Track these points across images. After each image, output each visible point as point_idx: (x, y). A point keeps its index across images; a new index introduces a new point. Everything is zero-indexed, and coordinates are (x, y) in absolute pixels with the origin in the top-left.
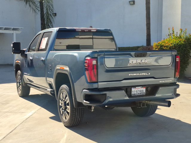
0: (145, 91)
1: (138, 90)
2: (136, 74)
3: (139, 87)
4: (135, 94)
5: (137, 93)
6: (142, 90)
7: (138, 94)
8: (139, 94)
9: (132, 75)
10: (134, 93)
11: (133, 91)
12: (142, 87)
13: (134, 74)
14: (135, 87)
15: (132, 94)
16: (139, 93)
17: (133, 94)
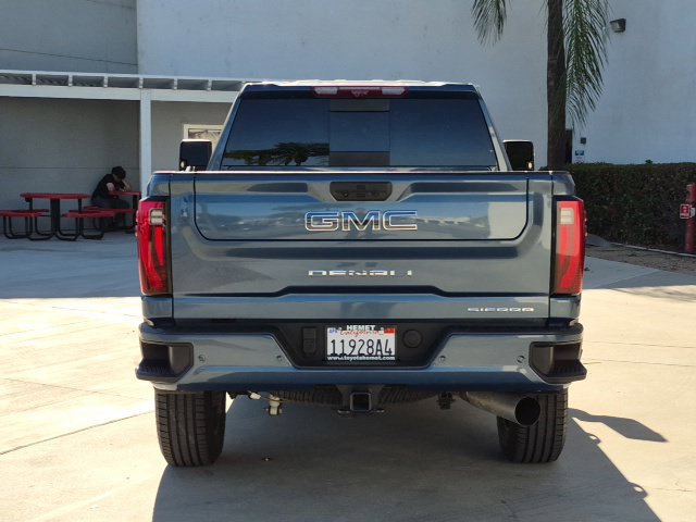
0: (392, 346)
1: (357, 340)
2: (342, 273)
3: (361, 327)
4: (343, 355)
5: (355, 353)
6: (379, 342)
7: (360, 355)
8: (364, 358)
9: (324, 273)
10: (338, 352)
11: (333, 342)
12: (377, 329)
13: (331, 273)
14: (341, 323)
15: (330, 351)
16: (364, 351)
17: (334, 355)
